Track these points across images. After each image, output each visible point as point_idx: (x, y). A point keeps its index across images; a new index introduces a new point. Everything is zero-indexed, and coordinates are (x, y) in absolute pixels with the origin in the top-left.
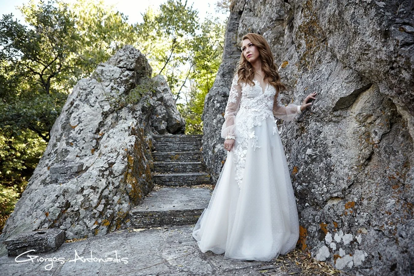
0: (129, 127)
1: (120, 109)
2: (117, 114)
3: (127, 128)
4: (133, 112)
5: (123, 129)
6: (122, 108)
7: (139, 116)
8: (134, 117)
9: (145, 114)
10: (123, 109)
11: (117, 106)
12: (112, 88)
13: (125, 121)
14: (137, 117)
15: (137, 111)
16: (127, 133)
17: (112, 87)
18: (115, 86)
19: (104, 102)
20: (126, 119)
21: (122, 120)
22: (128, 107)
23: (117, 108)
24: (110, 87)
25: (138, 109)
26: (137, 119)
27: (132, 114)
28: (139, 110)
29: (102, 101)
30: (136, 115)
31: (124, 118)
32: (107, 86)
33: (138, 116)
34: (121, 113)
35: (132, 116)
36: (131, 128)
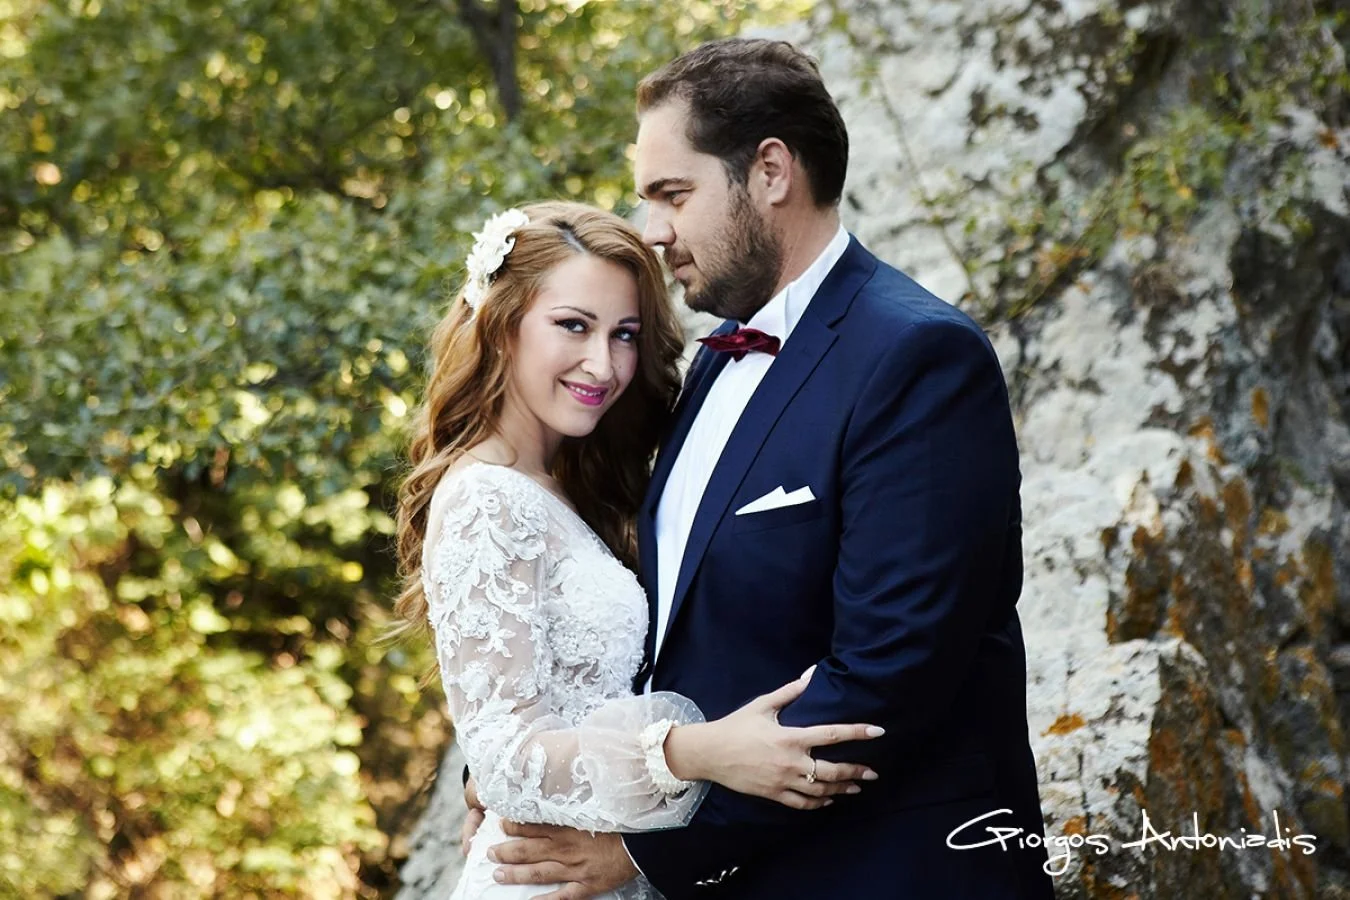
0: (1110, 537)
1: (1048, 295)
2: (1023, 343)
3: (1089, 548)
4: (1159, 316)
5: (1060, 555)
6: (1065, 277)
7: (1214, 347)
8: (1167, 366)
9: (1264, 308)
10: (1072, 296)
11: (1023, 269)
12: (980, 113)
13: (1086, 400)
14: (1191, 364)
15: (1191, 303)
16: (1095, 592)
17: (978, 98)
18: (1005, 86)
19: (911, 236)
20: (1089, 385)
21: (1062, 396)
22: (1117, 275)
23: (1019, 282)
24: (957, 101)
25: (1198, 286)
26: (1196, 378)
27: (1152, 337)
28: (1213, 294)
29: (895, 232)
30: (1184, 339)
31: (1078, 376)
32: (936, 94)
33: (1199, 348)
34: (1049, 330)
35: (1146, 354)
36: (1126, 535)
